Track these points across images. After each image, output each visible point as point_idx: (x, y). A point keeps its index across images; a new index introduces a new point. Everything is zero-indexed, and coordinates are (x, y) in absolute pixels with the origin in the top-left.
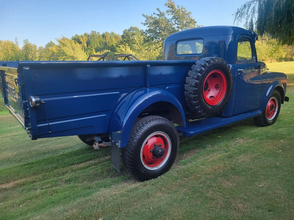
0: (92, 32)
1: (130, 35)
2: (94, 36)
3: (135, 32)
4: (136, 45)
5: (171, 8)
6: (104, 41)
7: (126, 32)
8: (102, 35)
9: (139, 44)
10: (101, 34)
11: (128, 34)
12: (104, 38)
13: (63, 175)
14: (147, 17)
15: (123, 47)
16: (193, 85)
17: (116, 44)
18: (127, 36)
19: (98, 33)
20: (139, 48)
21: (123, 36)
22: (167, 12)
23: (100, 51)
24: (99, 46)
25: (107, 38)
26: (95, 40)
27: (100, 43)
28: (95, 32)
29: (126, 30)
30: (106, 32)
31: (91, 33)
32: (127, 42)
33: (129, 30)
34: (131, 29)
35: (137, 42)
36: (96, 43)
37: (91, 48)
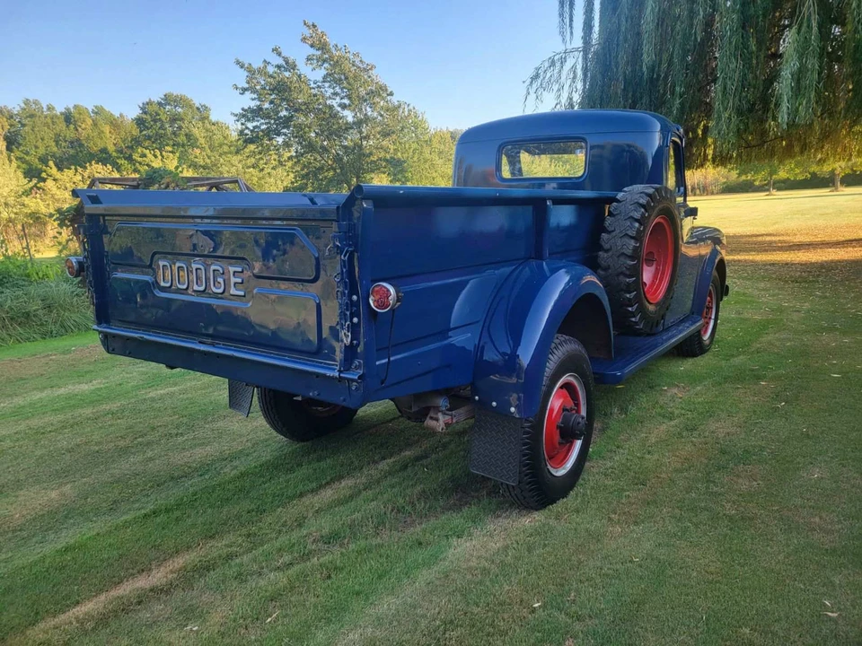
0: (27, 102)
1: (163, 119)
2: (32, 116)
3: (180, 110)
4: (197, 151)
5: (318, 50)
6: (70, 134)
7: (149, 109)
8: (62, 114)
9: (207, 147)
10: (59, 109)
11: (158, 114)
12: (72, 127)
13: (300, 526)
14: (250, 71)
15: (155, 156)
16: (629, 252)
17: (115, 145)
18: (155, 121)
19: (50, 108)
20: (208, 161)
21: (140, 122)
22: (308, 59)
23: (73, 167)
24: (55, 149)
25: (83, 126)
26: (36, 129)
27: (57, 142)
28: (36, 102)
29: (150, 103)
30: (75, 107)
31: (23, 105)
32: (156, 140)
33: (160, 104)
34: (168, 99)
35: (202, 141)
36: (43, 139)
37: (22, 155)
